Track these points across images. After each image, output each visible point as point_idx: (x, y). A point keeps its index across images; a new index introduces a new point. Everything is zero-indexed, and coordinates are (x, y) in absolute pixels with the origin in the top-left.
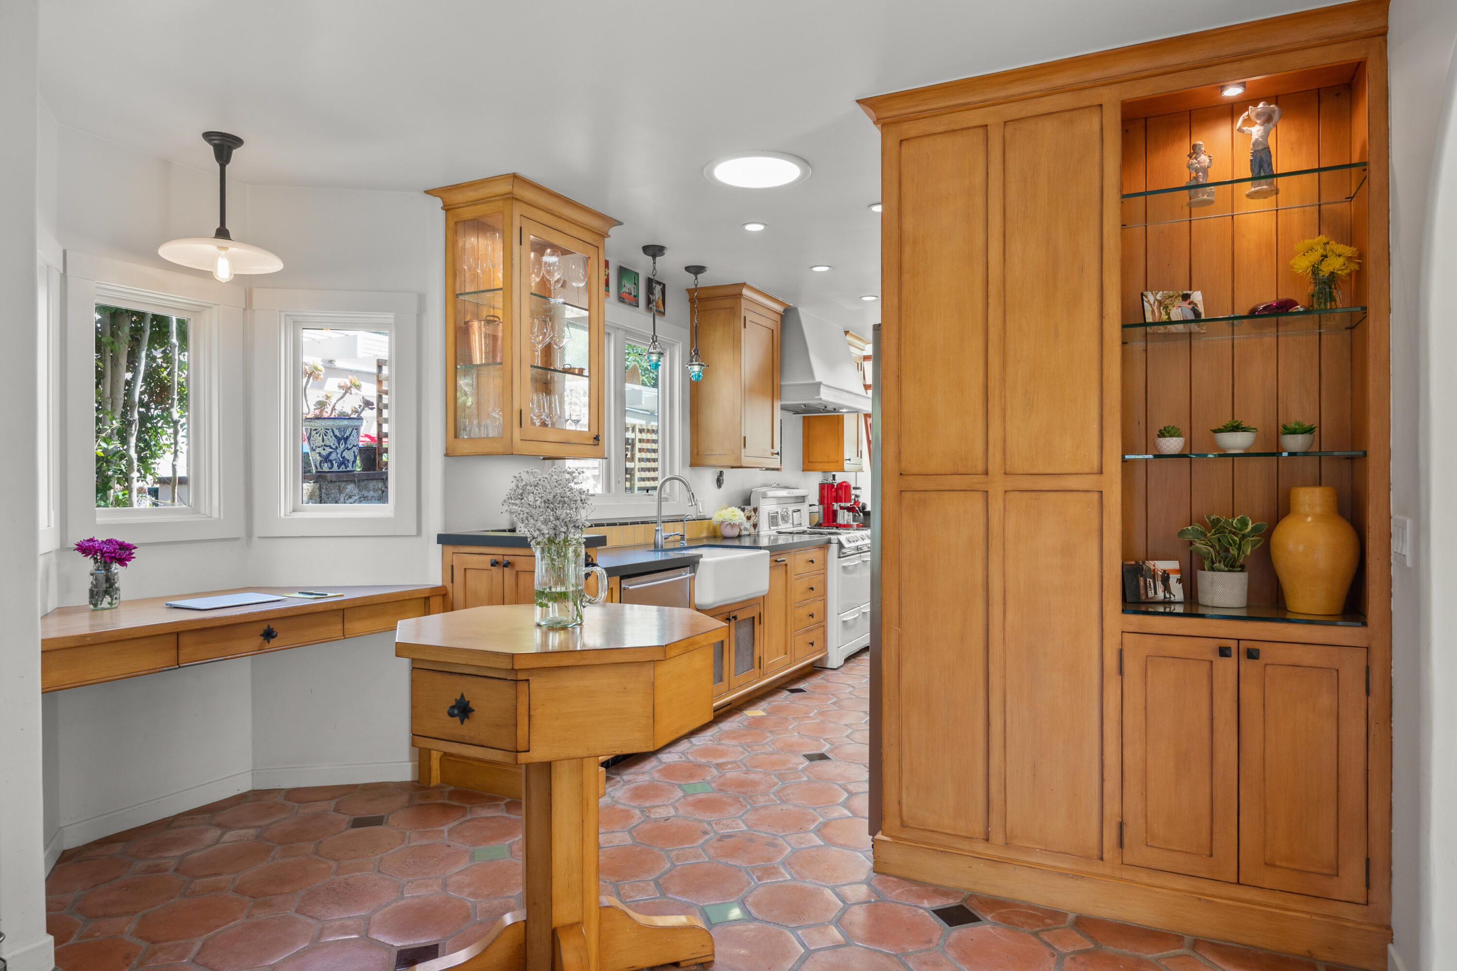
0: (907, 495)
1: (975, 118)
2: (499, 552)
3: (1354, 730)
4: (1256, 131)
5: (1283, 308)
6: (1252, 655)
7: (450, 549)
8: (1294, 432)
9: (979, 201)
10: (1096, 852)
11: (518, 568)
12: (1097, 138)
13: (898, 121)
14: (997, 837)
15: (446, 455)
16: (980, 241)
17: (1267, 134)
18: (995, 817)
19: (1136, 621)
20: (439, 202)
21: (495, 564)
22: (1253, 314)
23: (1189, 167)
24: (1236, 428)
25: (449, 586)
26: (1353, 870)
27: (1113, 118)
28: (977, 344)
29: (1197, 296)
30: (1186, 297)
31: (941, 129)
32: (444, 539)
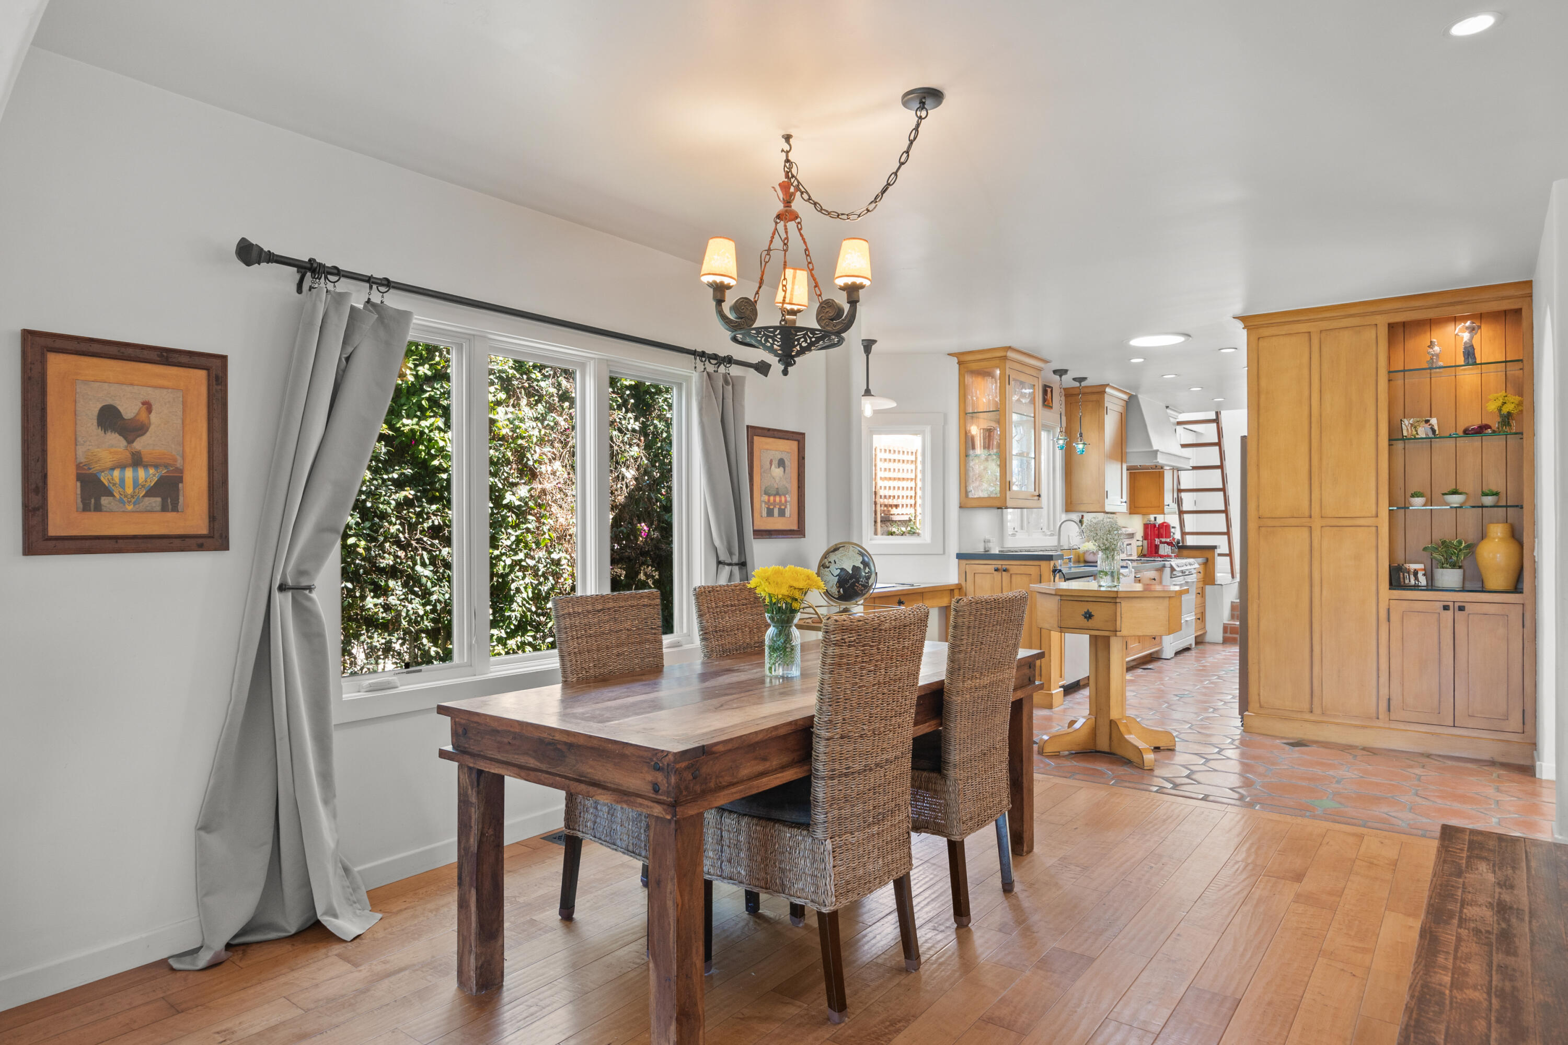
0: (1263, 529)
1: (1303, 327)
2: (999, 563)
3: (1516, 645)
4: (1466, 336)
5: (1481, 430)
6: (1461, 609)
7: (964, 562)
8: (1487, 495)
9: (1306, 372)
10: (1375, 715)
11: (1011, 572)
12: (1374, 341)
13: (1257, 327)
14: (1317, 710)
15: (960, 507)
16: (1306, 393)
17: (1472, 338)
18: (1316, 700)
19: (1397, 593)
20: (955, 360)
21: (997, 570)
22: (1466, 432)
23: (1429, 353)
24: (1455, 492)
25: (963, 584)
26: (1516, 716)
27: (1383, 332)
28: (1304, 448)
29: (1434, 421)
30: (1427, 421)
31: (1284, 333)
32: (960, 556)
